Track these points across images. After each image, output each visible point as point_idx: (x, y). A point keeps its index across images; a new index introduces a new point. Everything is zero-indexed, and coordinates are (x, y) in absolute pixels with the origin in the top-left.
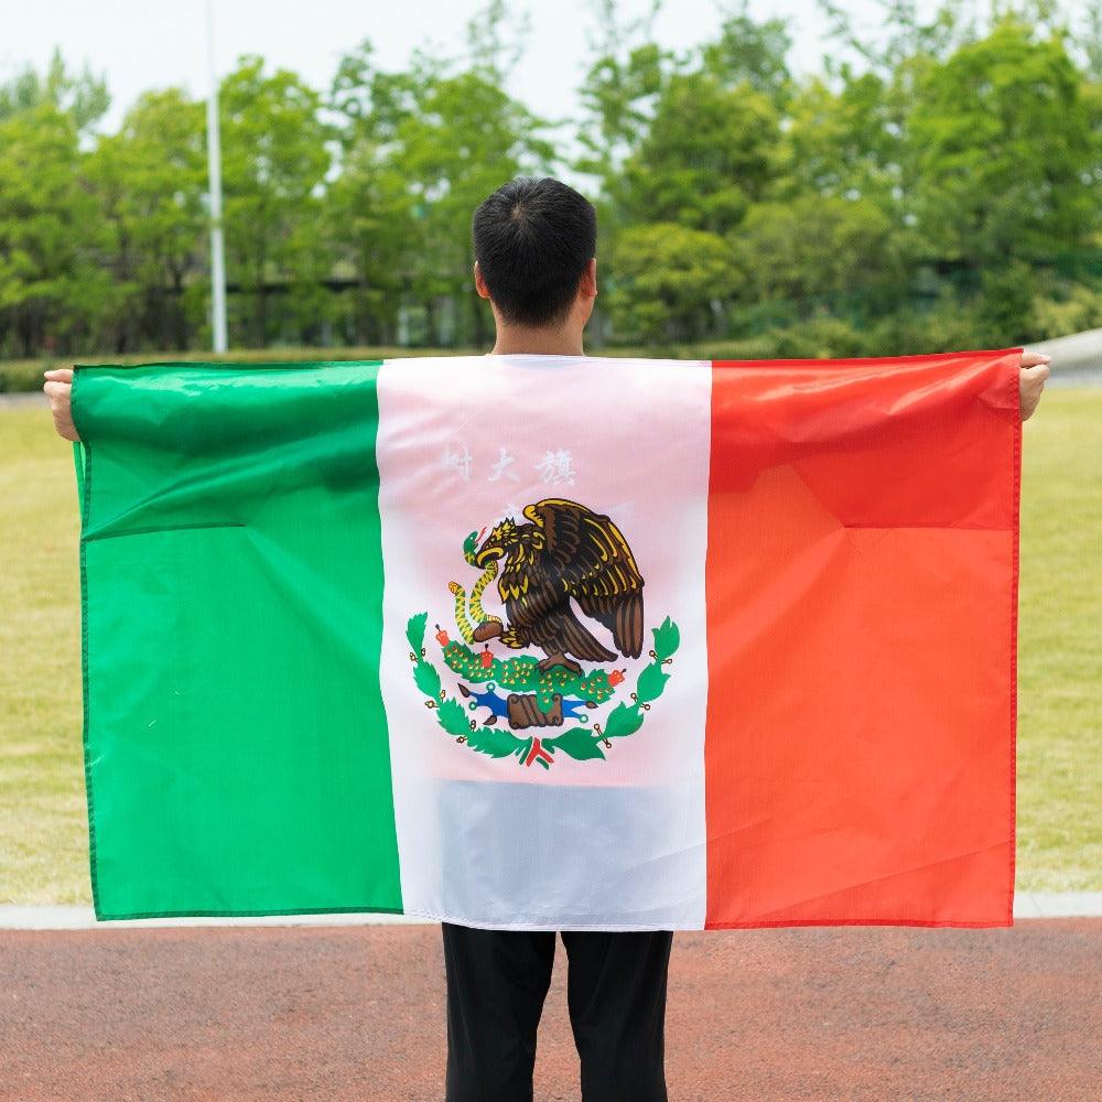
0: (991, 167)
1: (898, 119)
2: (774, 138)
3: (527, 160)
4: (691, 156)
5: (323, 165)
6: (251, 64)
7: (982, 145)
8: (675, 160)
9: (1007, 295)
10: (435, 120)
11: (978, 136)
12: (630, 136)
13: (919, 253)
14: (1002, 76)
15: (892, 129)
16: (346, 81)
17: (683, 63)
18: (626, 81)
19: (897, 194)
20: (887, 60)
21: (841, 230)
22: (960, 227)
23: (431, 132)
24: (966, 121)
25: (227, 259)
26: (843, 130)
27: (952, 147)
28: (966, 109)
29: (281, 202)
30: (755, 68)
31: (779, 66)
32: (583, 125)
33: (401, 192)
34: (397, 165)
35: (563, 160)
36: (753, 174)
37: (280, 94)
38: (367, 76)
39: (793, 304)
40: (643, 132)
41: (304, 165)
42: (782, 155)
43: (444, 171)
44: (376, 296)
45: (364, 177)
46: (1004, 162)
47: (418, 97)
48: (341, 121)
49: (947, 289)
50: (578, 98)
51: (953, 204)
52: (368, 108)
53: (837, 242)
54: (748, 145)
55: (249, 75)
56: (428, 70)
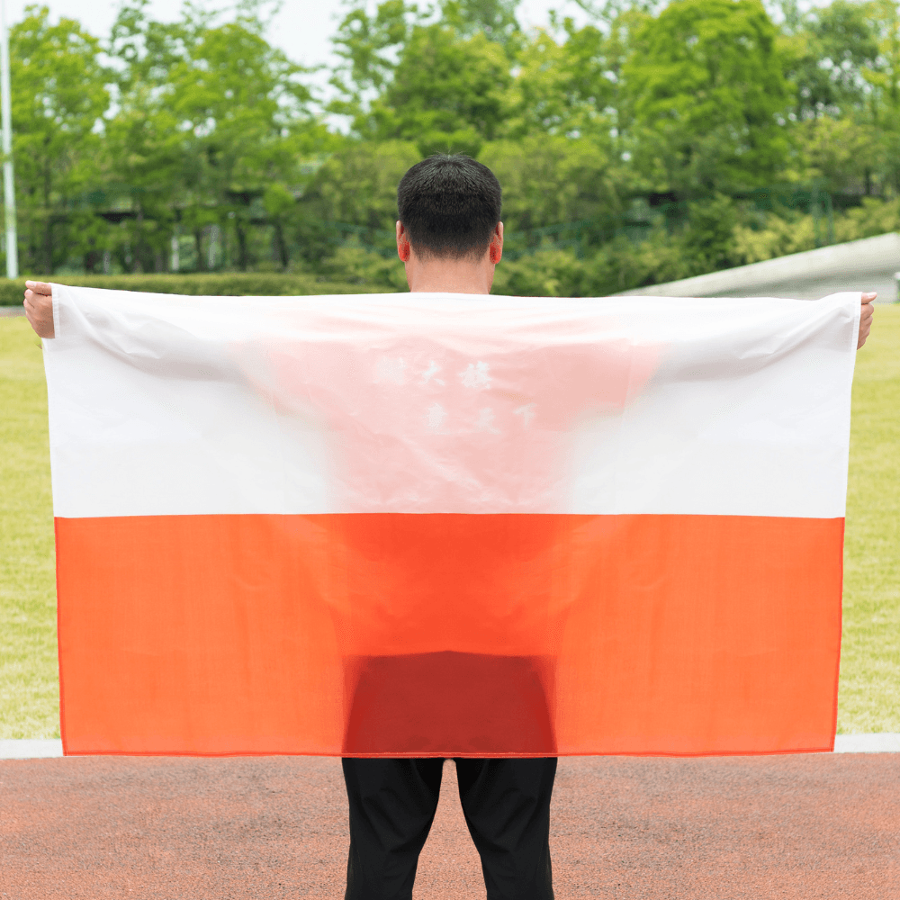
0: (698, 110)
1: (615, 67)
2: (505, 84)
3: (285, 101)
4: (432, 99)
5: (105, 104)
6: (36, 13)
7: (690, 91)
8: (417, 102)
9: (711, 224)
10: (203, 65)
11: (686, 82)
12: (377, 81)
13: (632, 186)
14: (708, 29)
15: (610, 75)
16: (124, 30)
17: (426, 16)
18: (373, 31)
19: (614, 133)
20: (605, 14)
21: (564, 165)
22: (669, 162)
23: (199, 76)
24: (675, 69)
25: (17, 189)
26: (566, 77)
27: (663, 93)
28: (675, 59)
29: (65, 137)
30: (488, 21)
31: (509, 19)
32: (335, 71)
33: (173, 130)
34: (168, 105)
35: (318, 101)
36: (486, 115)
37: (64, 41)
38: (143, 25)
39: (521, 236)
40: (389, 76)
41: (86, 104)
42: (512, 99)
43: (211, 111)
44: (150, 225)
45: (139, 116)
46: (709, 106)
47: (188, 44)
48: (119, 65)
49: (658, 219)
50: (331, 46)
51: (663, 143)
52: (143, 53)
53: (560, 177)
54: (481, 89)
55: (33, 24)
56: (197, 20)
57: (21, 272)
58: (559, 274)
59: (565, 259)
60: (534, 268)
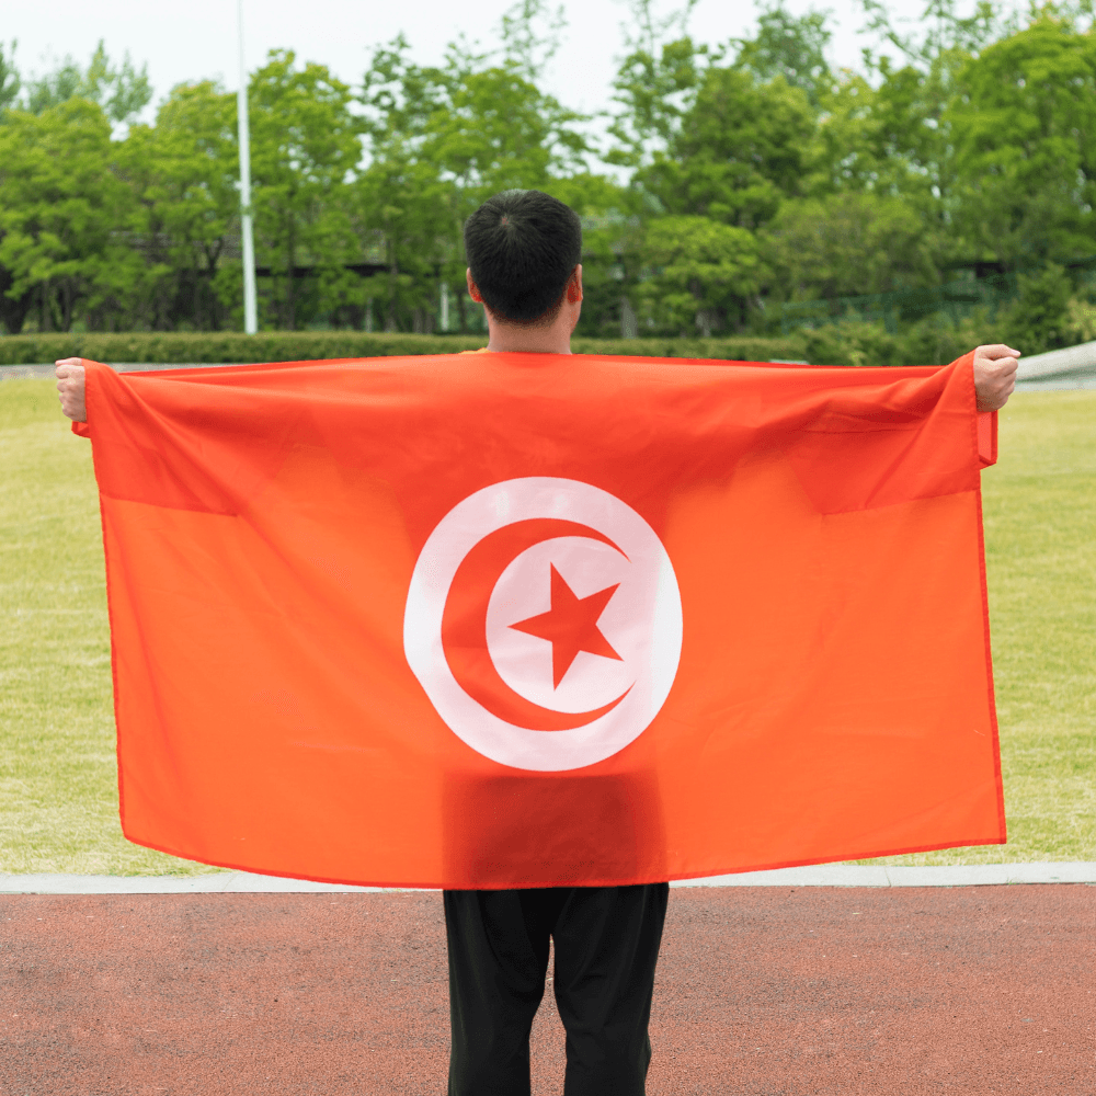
0: (1026, 165)
1: (935, 113)
2: (807, 133)
3: (559, 150)
4: (724, 150)
5: (356, 154)
6: (281, 57)
7: (1017, 142)
8: (706, 154)
9: (1042, 297)
10: (466, 113)
11: (1012, 131)
12: (664, 130)
13: (952, 254)
14: (1038, 70)
15: (932, 123)
16: (379, 76)
17: (717, 58)
18: (659, 73)
19: (936, 192)
20: (925, 54)
21: (873, 228)
22: (996, 226)
23: (460, 125)
24: (1000, 116)
25: (257, 244)
26: (876, 125)
27: (986, 144)
28: (1001, 104)
29: (312, 189)
30: (792, 62)
31: (818, 60)
32: (617, 118)
33: (433, 180)
34: (425, 155)
35: (596, 151)
36: (784, 168)
37: (310, 88)
38: (399, 70)
39: (824, 304)
40: (676, 124)
41: (338, 155)
42: (816, 150)
43: (474, 162)
44: (405, 280)
45: (393, 166)
46: (1040, 158)
47: (451, 91)
48: (374, 114)
49: (987, 292)
50: (613, 91)
51: (987, 203)
52: (401, 102)
53: (869, 242)
54: (780, 140)
55: (278, 70)
56: (462, 65)
57: (260, 328)
58: (865, 346)
59: (873, 331)
60: (837, 337)
